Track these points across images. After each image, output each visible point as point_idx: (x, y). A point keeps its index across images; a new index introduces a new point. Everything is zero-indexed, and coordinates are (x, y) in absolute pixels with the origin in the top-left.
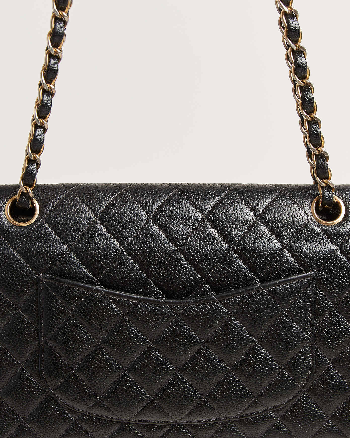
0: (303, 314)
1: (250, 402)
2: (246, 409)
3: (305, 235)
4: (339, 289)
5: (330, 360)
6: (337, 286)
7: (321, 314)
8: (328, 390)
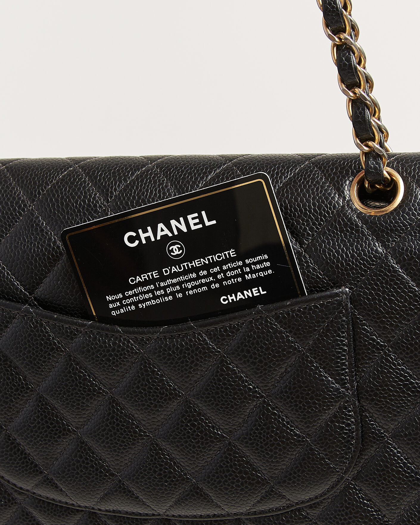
0: (334, 355)
1: (264, 491)
2: (258, 502)
3: (337, 230)
4: (391, 318)
5: (387, 431)
6: (388, 313)
7: (366, 356)
8: (385, 479)
